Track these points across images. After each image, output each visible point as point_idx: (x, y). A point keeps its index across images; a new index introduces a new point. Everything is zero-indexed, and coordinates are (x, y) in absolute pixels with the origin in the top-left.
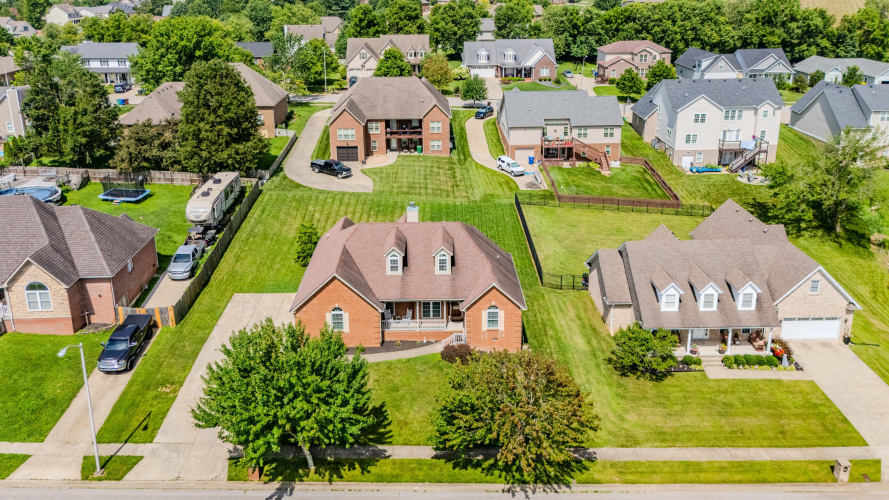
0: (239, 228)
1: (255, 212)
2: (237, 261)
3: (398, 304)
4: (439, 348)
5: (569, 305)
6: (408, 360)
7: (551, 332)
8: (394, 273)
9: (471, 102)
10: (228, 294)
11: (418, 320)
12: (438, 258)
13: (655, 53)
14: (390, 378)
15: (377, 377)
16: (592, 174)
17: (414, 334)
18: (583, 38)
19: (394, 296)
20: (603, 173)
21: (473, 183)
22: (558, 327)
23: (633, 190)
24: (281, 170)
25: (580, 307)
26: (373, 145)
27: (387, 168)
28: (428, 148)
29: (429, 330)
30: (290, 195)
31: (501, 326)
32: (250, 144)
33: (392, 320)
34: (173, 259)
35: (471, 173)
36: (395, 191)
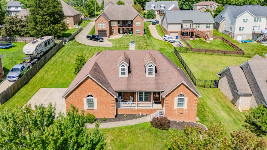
0: (50, 59)
1: (60, 53)
2: (46, 73)
3: (125, 93)
4: (149, 119)
5: (211, 94)
6: (132, 127)
7: (207, 109)
8: (123, 76)
9: (150, 20)
10: (37, 88)
11: (136, 102)
12: (147, 68)
13: (215, 5)
14: (121, 138)
15: (113, 138)
16: (203, 42)
17: (134, 111)
18: (187, 3)
19: (123, 88)
20: (207, 42)
21: (155, 45)
22: (210, 106)
23: (222, 48)
24: (74, 39)
25: (217, 96)
26: (113, 31)
27: (118, 39)
28: (135, 33)
29: (143, 108)
30: (77, 47)
31: (185, 106)
32: (59, 25)
33: (121, 103)
34: (10, 71)
35: (153, 41)
36: (122, 47)
